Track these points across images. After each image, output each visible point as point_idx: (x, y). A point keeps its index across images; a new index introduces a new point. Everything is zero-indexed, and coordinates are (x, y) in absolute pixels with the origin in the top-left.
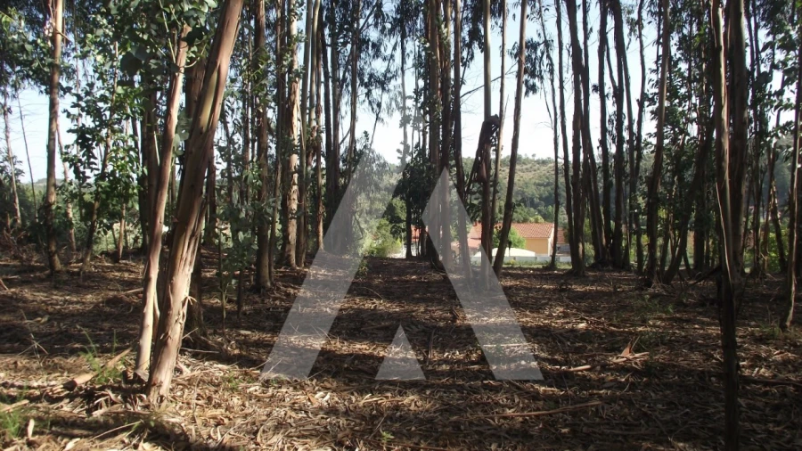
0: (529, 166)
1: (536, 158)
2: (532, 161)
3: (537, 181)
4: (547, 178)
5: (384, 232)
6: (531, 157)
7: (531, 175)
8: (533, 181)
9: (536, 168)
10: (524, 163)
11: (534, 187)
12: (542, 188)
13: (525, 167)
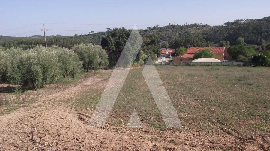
0: (199, 27)
1: (202, 25)
2: (200, 25)
3: (202, 33)
4: (206, 32)
5: (150, 51)
6: (200, 24)
7: (200, 31)
8: (201, 33)
9: (202, 28)
10: (198, 26)
11: (201, 35)
12: (204, 35)
13: (198, 28)
